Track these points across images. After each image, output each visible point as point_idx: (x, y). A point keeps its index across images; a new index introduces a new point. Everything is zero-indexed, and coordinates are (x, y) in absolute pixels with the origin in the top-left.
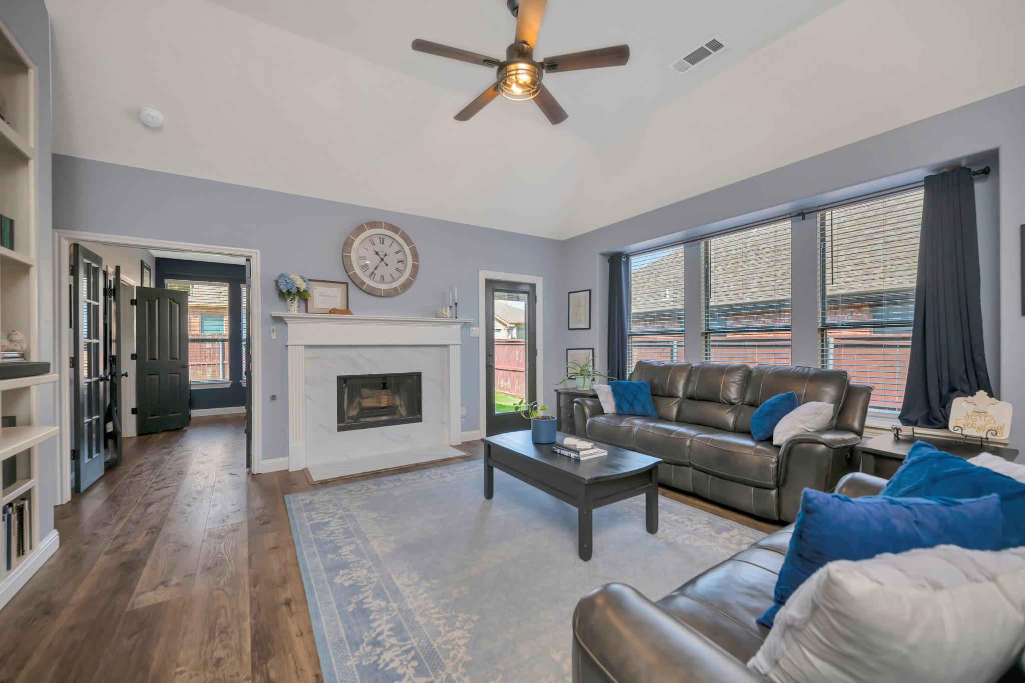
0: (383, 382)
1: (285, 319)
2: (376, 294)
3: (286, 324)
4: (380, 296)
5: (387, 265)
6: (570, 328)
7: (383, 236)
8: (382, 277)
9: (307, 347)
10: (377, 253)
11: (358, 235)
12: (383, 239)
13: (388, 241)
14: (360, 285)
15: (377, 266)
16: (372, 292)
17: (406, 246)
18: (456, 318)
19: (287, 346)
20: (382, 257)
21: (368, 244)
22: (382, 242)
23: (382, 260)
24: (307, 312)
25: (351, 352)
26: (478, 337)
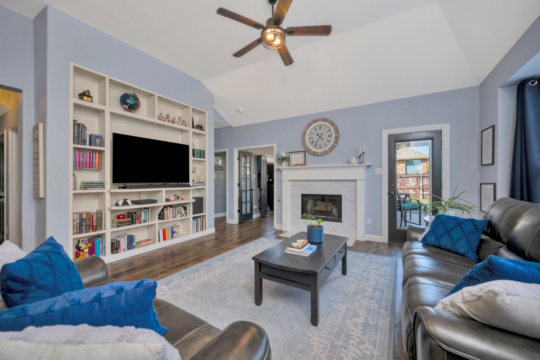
0: (323, 198)
1: (281, 170)
2: (316, 155)
3: (281, 171)
4: (318, 156)
5: (322, 139)
6: (483, 163)
7: (321, 125)
8: (320, 146)
9: (289, 180)
10: (318, 134)
11: (309, 128)
12: (321, 127)
13: (323, 127)
14: (309, 151)
15: (317, 141)
16: (315, 154)
17: (332, 127)
18: (363, 163)
19: (282, 180)
20: (320, 136)
21: (314, 131)
22: (320, 128)
23: (320, 137)
24: (289, 166)
25: (307, 183)
26: (382, 175)
